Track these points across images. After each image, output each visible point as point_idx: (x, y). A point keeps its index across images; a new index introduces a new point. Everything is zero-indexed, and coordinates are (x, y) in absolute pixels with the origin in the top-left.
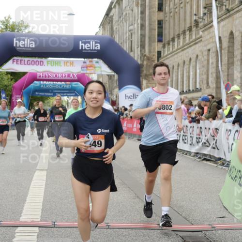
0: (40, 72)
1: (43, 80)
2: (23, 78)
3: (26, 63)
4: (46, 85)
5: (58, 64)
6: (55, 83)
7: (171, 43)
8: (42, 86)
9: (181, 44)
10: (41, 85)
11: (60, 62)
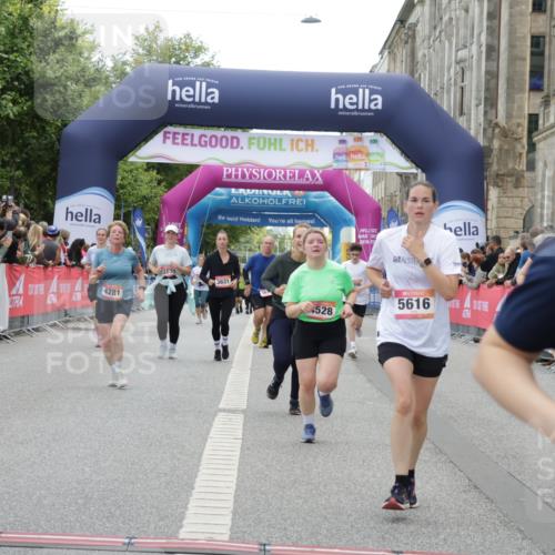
0: (231, 166)
1: (238, 186)
2: (187, 180)
3: (196, 141)
4: (243, 198)
5: (275, 144)
6: (265, 192)
8: (234, 200)
10: (231, 197)
11: (281, 140)
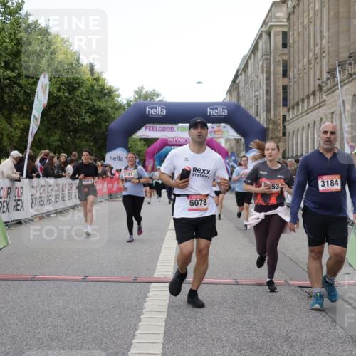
3: (158, 129)
7: (296, 107)
9: (306, 108)
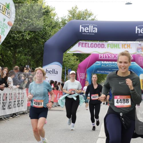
0: (102, 54)
1: (104, 60)
2: (87, 59)
3: (90, 46)
4: (106, 65)
5: (117, 46)
6: (113, 62)
8: (103, 65)
10: (102, 64)
11: (118, 45)
